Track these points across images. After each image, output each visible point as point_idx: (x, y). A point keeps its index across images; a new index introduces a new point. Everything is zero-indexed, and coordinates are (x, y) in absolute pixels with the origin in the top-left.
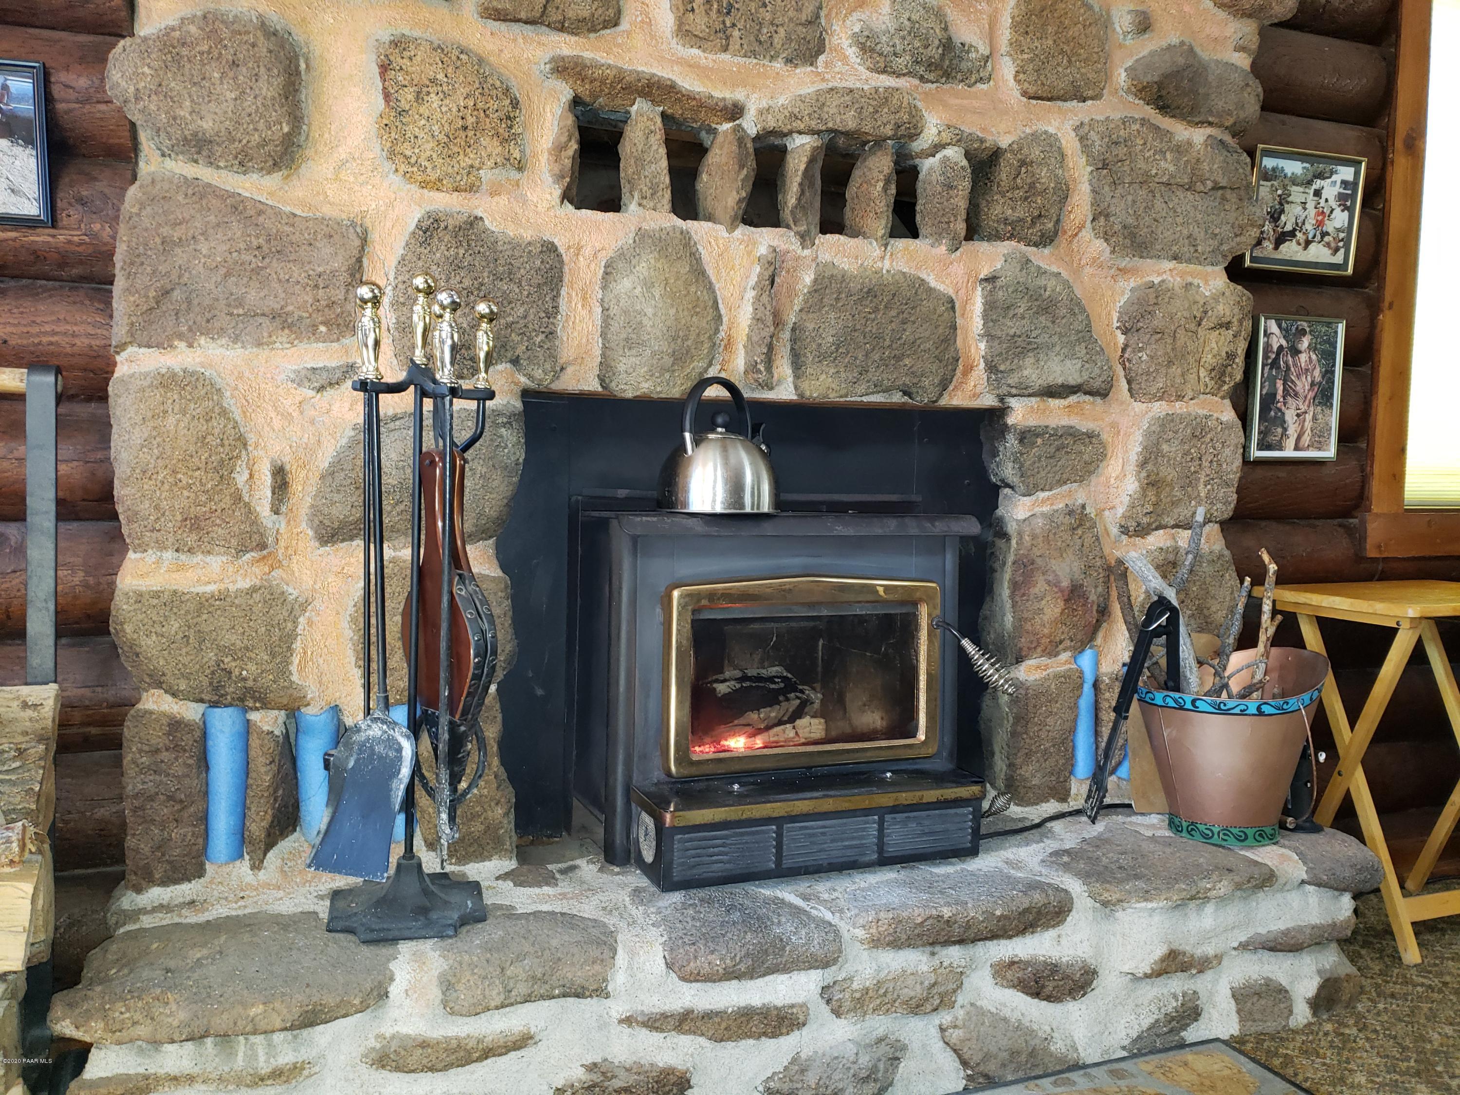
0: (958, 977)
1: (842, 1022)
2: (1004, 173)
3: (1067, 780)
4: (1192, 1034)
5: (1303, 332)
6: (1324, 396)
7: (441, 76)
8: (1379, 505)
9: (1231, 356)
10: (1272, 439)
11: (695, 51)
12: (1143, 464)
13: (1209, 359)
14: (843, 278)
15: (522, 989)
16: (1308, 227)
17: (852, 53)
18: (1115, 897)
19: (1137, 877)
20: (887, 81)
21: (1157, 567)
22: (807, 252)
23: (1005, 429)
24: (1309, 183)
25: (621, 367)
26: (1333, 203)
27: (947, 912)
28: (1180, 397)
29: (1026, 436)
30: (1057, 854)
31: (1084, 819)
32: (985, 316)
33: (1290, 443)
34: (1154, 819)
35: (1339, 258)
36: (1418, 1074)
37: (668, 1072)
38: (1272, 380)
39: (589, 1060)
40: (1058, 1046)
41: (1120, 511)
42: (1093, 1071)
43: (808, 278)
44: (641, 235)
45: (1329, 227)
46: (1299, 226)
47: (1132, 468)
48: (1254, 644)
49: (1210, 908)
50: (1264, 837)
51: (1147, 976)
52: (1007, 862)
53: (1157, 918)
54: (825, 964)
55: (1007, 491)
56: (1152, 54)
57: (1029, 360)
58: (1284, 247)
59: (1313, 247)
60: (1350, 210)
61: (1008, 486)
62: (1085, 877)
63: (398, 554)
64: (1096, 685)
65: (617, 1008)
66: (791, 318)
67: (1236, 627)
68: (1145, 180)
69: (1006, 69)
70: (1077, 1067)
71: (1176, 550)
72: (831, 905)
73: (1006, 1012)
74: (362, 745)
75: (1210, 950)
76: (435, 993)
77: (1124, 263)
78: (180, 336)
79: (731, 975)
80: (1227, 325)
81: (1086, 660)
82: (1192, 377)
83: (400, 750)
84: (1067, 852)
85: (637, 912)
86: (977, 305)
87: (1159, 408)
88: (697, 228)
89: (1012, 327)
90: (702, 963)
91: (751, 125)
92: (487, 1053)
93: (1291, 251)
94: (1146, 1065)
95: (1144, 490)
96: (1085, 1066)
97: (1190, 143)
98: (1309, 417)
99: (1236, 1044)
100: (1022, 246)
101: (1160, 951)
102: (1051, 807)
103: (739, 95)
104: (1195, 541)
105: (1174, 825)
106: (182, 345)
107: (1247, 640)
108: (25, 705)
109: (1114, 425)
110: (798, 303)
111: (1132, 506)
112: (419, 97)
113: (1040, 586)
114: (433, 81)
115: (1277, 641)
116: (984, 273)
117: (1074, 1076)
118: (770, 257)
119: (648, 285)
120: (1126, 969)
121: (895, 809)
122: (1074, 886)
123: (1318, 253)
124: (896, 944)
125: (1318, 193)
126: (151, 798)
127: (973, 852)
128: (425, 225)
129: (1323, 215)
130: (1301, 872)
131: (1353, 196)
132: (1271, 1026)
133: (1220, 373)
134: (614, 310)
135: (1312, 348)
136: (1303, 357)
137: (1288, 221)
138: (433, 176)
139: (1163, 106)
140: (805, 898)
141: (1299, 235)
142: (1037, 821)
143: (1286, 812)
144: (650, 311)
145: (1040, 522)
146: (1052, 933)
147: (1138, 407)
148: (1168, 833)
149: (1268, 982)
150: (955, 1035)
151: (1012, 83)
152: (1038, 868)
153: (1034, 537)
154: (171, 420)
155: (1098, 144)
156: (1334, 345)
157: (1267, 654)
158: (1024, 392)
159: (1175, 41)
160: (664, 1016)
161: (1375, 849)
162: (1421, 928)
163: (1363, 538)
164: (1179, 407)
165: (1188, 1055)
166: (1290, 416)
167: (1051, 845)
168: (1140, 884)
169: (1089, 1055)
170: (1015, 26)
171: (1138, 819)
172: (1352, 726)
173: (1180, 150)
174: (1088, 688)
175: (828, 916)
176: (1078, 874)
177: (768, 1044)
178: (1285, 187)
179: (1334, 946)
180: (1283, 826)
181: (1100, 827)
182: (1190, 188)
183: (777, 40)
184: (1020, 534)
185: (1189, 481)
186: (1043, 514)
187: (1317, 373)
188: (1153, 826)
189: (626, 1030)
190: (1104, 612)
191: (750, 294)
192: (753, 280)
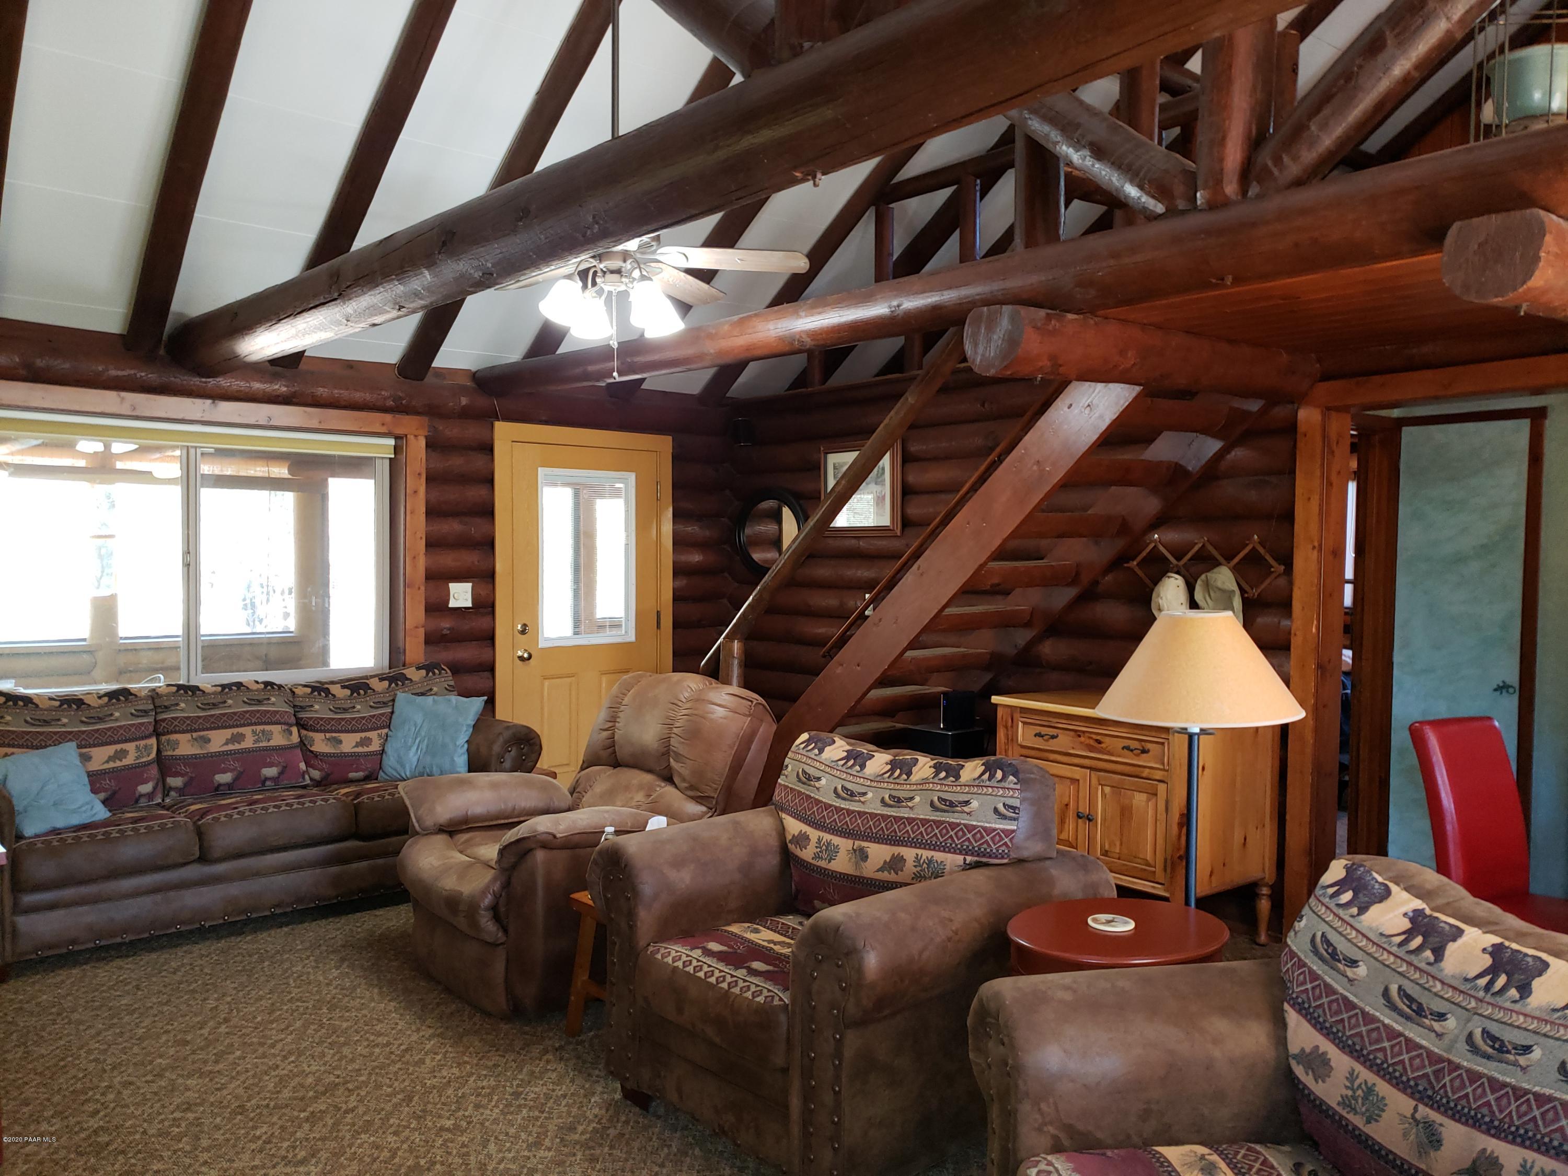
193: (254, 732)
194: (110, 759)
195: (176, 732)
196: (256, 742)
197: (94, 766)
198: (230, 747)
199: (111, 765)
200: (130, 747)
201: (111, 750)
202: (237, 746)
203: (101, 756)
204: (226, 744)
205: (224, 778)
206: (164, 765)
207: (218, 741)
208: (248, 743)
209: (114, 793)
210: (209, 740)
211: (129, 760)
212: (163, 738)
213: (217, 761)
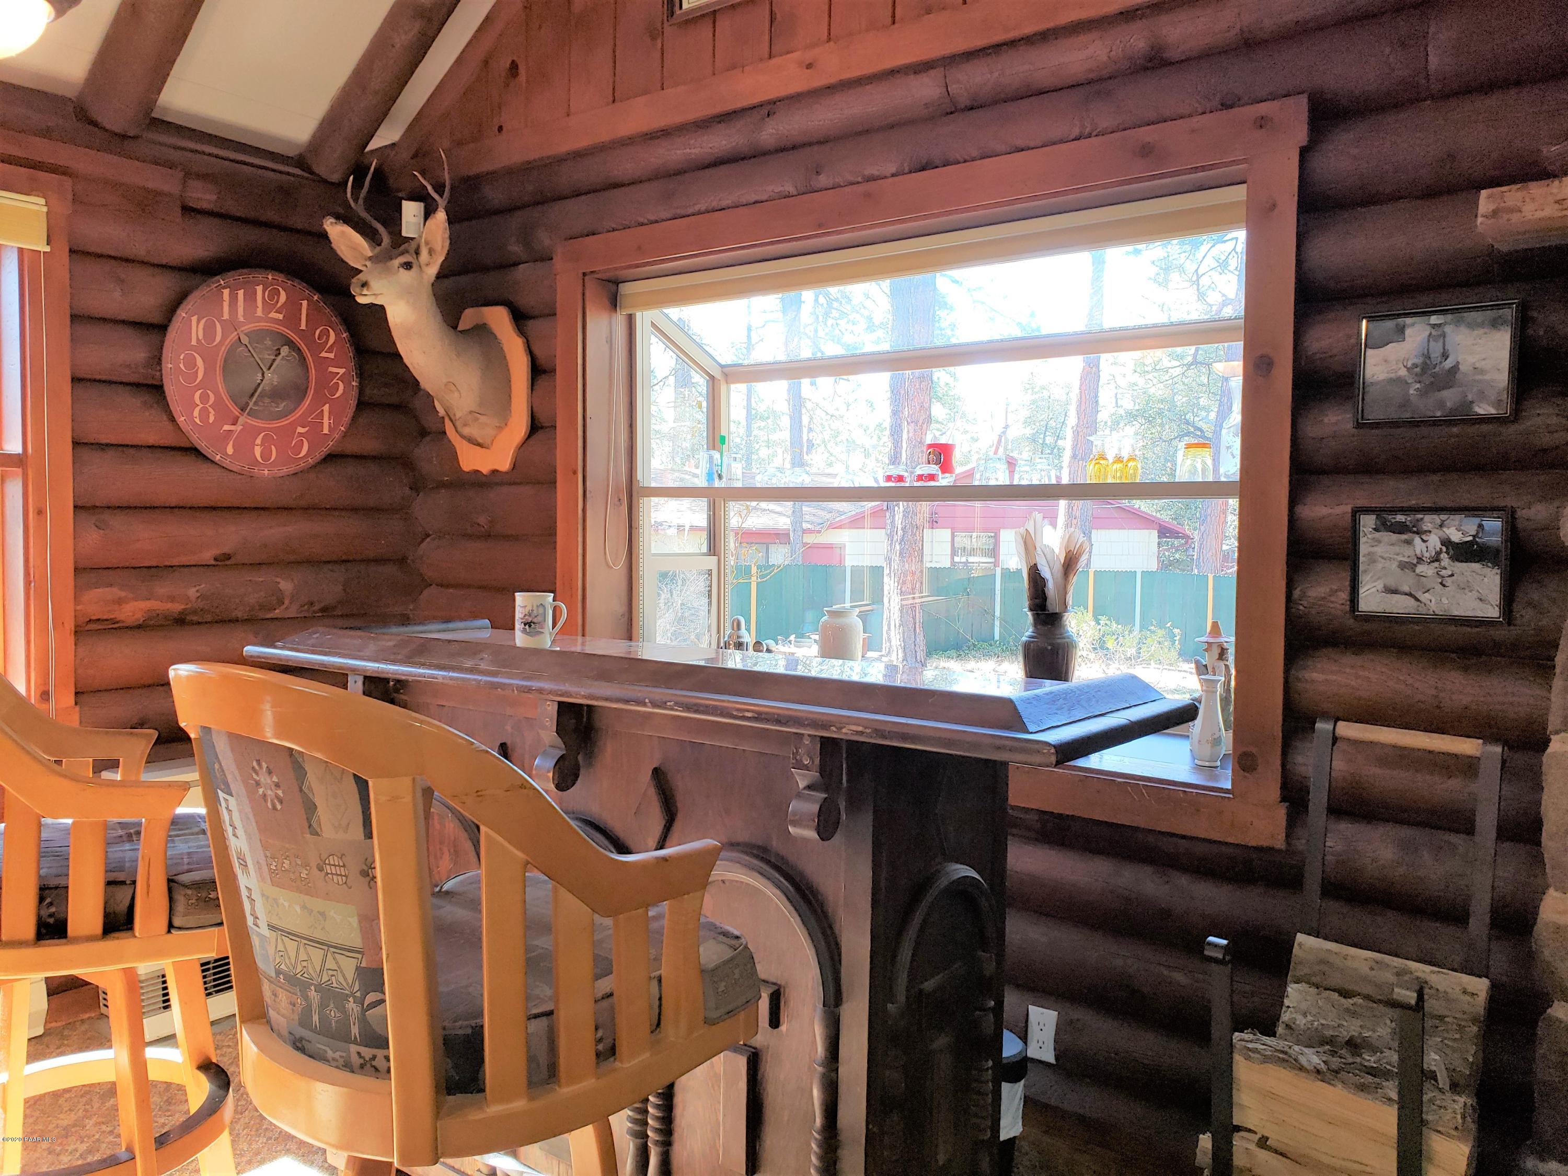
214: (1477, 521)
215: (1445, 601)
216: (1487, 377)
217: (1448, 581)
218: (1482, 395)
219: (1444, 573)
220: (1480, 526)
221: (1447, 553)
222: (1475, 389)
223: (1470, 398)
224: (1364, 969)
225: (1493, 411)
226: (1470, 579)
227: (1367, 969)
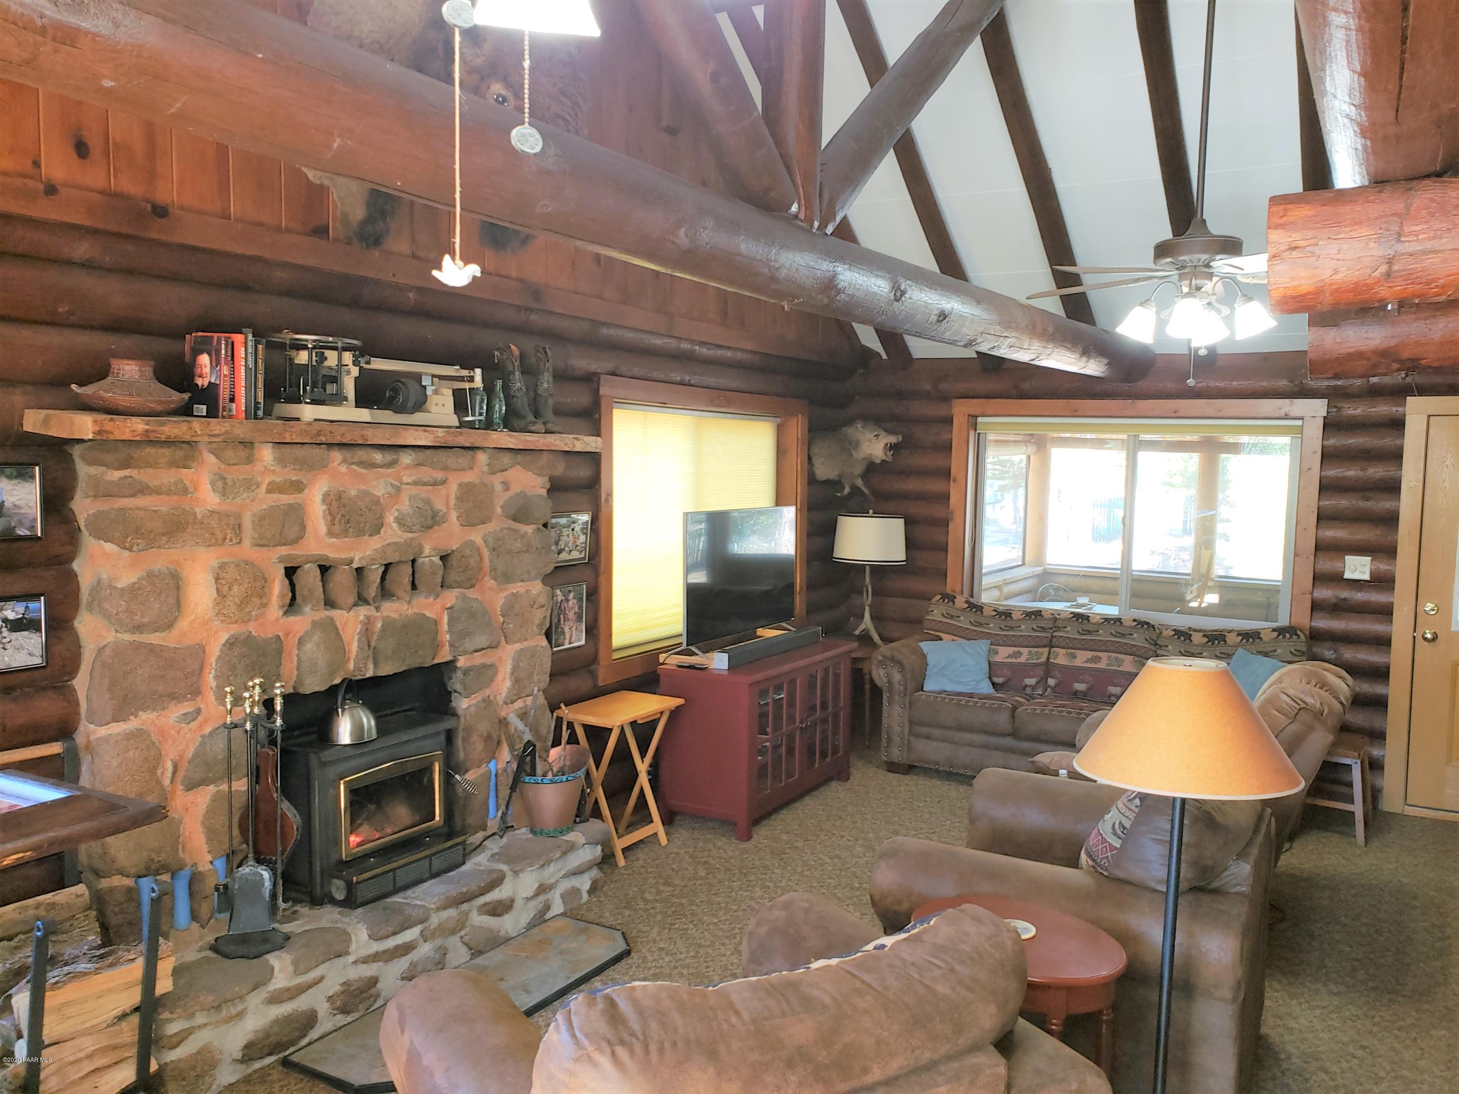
0: (467, 913)
1: (427, 943)
2: (454, 561)
3: (486, 820)
4: (549, 915)
5: (570, 591)
6: (579, 618)
7: (238, 577)
8: (603, 661)
9: (545, 618)
10: (560, 641)
11: (334, 540)
12: (512, 674)
13: (537, 621)
14: (394, 621)
15: (321, 959)
16: (570, 544)
17: (395, 525)
18: (520, 868)
19: (526, 858)
20: (410, 535)
21: (519, 716)
22: (378, 614)
23: (456, 669)
24: (570, 526)
25: (307, 682)
26: (579, 533)
27: (465, 890)
28: (526, 640)
29: (466, 672)
30: (492, 856)
31: (497, 837)
32: (449, 624)
33: (567, 641)
34: (524, 830)
35: (582, 555)
36: (625, 907)
37: (372, 977)
38: (559, 615)
39: (342, 981)
40: (502, 933)
41: (504, 695)
42: (518, 938)
43: (379, 625)
44: (314, 623)
45: (578, 543)
46: (566, 545)
47: (508, 675)
48: (560, 744)
49: (552, 864)
50: (570, 829)
51: (532, 897)
52: (475, 864)
53: (534, 873)
54: (421, 922)
55: (456, 694)
56: (510, 498)
57: (467, 640)
58: (561, 556)
59: (572, 553)
60: (586, 534)
61: (456, 692)
62: (508, 863)
63: (220, 788)
64: (496, 775)
65: (351, 958)
66: (373, 644)
67: (551, 737)
68: (510, 552)
69: (454, 515)
70: (509, 939)
71: (526, 706)
72: (417, 898)
73: (483, 925)
74: (240, 878)
75: (553, 881)
76: (291, 968)
77: (503, 587)
78: (132, 714)
79: (395, 934)
80: (543, 606)
81: (492, 765)
82: (530, 630)
83: (261, 875)
84: (496, 854)
85: (347, 920)
86: (446, 619)
87: (517, 646)
88: (336, 613)
89: (460, 627)
90: (384, 932)
91: (355, 565)
92: (310, 987)
93: (564, 556)
94: (535, 931)
95: (513, 684)
96: (513, 938)
97: (526, 533)
98: (574, 628)
99: (563, 914)
100: (462, 590)
101: (536, 886)
102: (480, 835)
103: (352, 555)
104: (534, 701)
105: (533, 831)
106: (132, 717)
107: (556, 743)
108: (77, 896)
109: (500, 658)
110: (375, 637)
111: (508, 693)
112: (230, 589)
113: (475, 738)
114: (236, 580)
115: (568, 743)
116: (448, 605)
117: (512, 941)
118: (366, 621)
119: (318, 645)
120: (524, 896)
121: (435, 854)
122: (504, 867)
123: (575, 555)
124: (445, 908)
125: (573, 530)
126: (122, 926)
127: (464, 863)
128: (231, 641)
129: (576, 538)
130: (583, 840)
131: (587, 528)
132: (575, 905)
133: (540, 626)
134: (303, 659)
135: (574, 598)
136: (571, 603)
137: (562, 544)
138: (234, 619)
139: (515, 519)
140: (405, 898)
141: (567, 549)
142: (478, 843)
143: (577, 816)
144: (320, 656)
145: (473, 708)
146: (498, 889)
147: (509, 647)
148: (531, 836)
149: (573, 887)
150: (466, 939)
151: (455, 520)
152: (488, 864)
153: (471, 715)
154: (131, 753)
155: (491, 541)
156: (582, 594)
157: (565, 749)
158: (465, 653)
159: (519, 491)
160: (369, 956)
161: (608, 824)
162: (625, 850)
163: (597, 678)
164: (526, 644)
165: (549, 923)
166: (566, 630)
167: (489, 853)
168: (529, 861)
169: (513, 934)
170: (457, 498)
171: (517, 832)
172: (597, 768)
173: (523, 536)
174: (493, 777)
175: (419, 903)
176: (504, 863)
177: (403, 959)
178: (560, 530)
179: (595, 867)
180: (575, 822)
181: (505, 839)
182: (527, 551)
183: (366, 528)
184: (465, 716)
185: (531, 675)
186: (474, 705)
187: (576, 608)
188: (524, 834)
189: (354, 966)
190: (499, 743)
191: (356, 637)
192: (358, 630)
193: (1109, 657)
194: (1009, 656)
195: (1058, 647)
196: (1108, 665)
197: (998, 658)
198: (1088, 665)
199: (1009, 660)
200: (1025, 651)
201: (1011, 650)
202: (1093, 665)
203: (1003, 654)
204: (1086, 662)
205: (1080, 687)
206: (1048, 668)
207: (1082, 658)
208: (1102, 665)
209: (1010, 680)
210: (1075, 657)
211: (1022, 659)
212: (1053, 649)
213: (1077, 673)
214: (25, 604)
215: (6, 659)
216: (23, 511)
217: (8, 646)
218: (21, 523)
219: (5, 641)
220: (27, 607)
221: (6, 627)
222: (16, 519)
223: (13, 524)
224: (17, 916)
225: (28, 533)
226: (22, 642)
227: (18, 915)
